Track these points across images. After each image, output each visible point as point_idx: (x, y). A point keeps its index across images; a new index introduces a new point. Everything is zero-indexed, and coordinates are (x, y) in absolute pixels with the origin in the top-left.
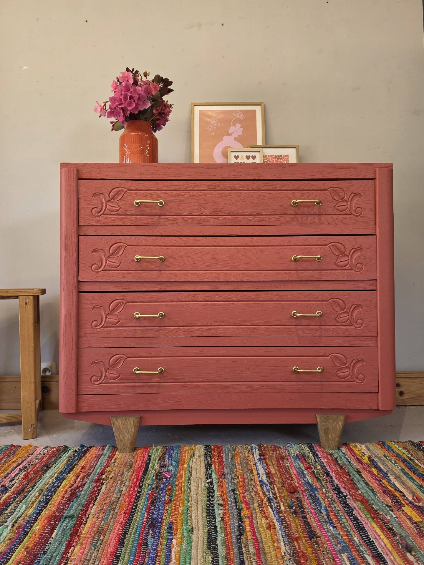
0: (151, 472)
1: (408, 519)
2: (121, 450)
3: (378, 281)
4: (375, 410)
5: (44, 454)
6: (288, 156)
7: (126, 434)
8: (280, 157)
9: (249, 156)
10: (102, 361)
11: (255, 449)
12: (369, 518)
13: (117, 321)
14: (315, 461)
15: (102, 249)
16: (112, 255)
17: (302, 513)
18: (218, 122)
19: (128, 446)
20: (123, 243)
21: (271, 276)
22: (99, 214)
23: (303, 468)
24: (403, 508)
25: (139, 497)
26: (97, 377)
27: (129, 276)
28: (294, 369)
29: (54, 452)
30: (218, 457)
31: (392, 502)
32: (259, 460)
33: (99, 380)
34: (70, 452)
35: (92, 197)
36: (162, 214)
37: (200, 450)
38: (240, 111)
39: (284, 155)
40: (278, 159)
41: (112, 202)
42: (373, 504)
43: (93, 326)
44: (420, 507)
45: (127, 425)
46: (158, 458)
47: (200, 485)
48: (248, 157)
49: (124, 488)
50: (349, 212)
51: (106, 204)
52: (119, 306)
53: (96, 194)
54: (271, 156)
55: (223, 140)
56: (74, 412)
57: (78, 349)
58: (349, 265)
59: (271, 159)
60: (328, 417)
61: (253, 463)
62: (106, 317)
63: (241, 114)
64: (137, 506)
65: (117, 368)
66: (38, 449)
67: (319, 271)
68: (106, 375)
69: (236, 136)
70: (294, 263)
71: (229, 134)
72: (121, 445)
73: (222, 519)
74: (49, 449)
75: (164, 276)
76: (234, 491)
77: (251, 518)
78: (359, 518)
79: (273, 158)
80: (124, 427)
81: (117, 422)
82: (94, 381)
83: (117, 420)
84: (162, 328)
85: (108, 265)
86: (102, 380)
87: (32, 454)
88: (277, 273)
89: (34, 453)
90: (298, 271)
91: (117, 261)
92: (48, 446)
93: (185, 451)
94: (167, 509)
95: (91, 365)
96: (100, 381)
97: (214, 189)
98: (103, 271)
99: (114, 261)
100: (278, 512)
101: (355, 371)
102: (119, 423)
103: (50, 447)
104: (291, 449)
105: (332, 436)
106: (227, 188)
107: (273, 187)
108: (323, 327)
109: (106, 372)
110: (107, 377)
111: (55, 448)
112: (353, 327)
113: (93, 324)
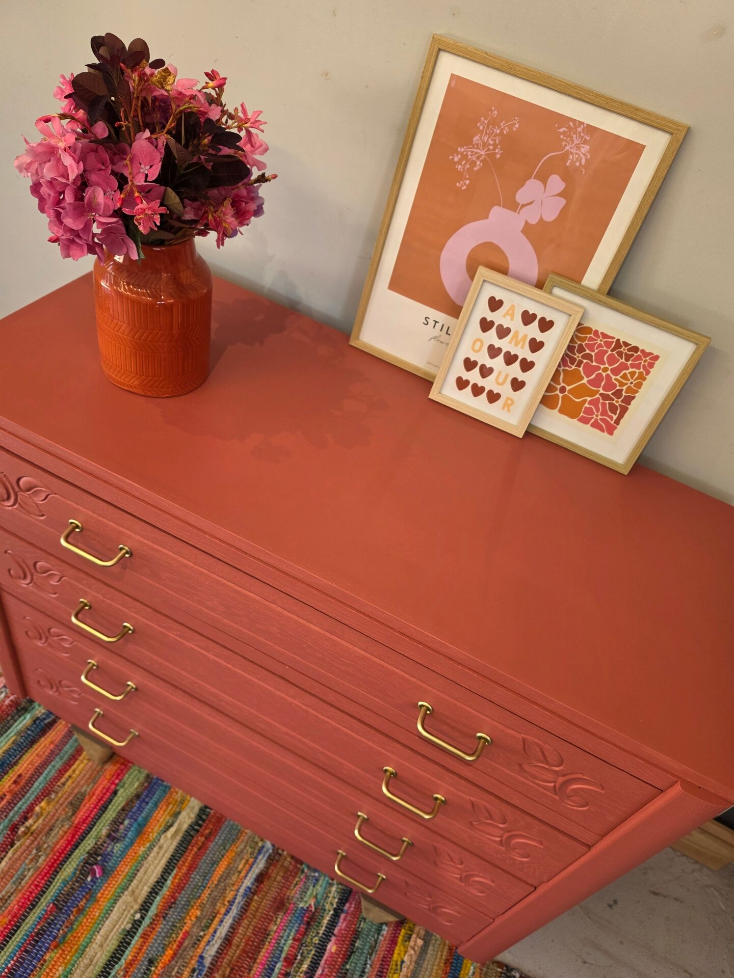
6: (656, 358)
8: (629, 350)
9: (534, 316)
11: (264, 854)
13: (64, 651)
14: (318, 940)
15: (21, 557)
16: (41, 574)
18: (495, 146)
22: (6, 504)
23: (283, 955)
25: (34, 906)
26: (46, 684)
28: (339, 852)
30: (199, 849)
32: (246, 891)
33: (50, 689)
34: (28, 716)
37: (190, 811)
38: (591, 129)
39: (647, 351)
40: (620, 354)
41: (25, 496)
43: (29, 636)
46: (123, 804)
47: (120, 923)
48: (528, 318)
49: (31, 872)
51: (16, 495)
52: (63, 639)
54: (605, 336)
55: (487, 217)
58: (499, 839)
59: (600, 346)
61: (230, 896)
62: (47, 638)
63: (585, 142)
64: (18, 927)
65: (72, 694)
68: (57, 690)
69: (534, 221)
71: (513, 206)
76: (151, 962)
79: (608, 344)
82: (44, 686)
85: (35, 583)
93: (170, 803)
94: (45, 961)
95: (36, 670)
96: (52, 691)
98: (28, 585)
101: (439, 911)
104: (311, 887)
109: (58, 687)
110: (60, 692)
113: (29, 633)
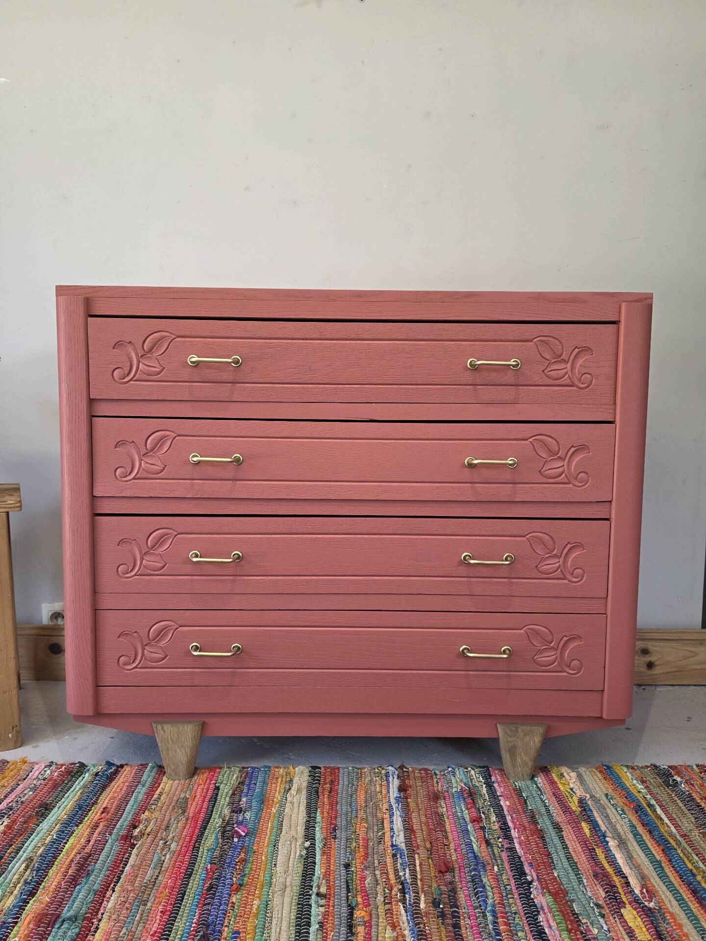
0: (216, 822)
1: (628, 933)
2: (170, 775)
3: (614, 503)
4: (597, 718)
5: (44, 780)
7: (178, 750)
10: (136, 632)
11: (393, 775)
12: (563, 930)
13: (161, 565)
14: (489, 804)
15: (133, 442)
16: (151, 451)
17: (454, 917)
19: (182, 769)
20: (169, 431)
21: (426, 491)
22: (127, 379)
23: (468, 820)
24: (622, 910)
25: (190, 875)
26: (128, 658)
27: (180, 488)
28: (463, 650)
29: (61, 775)
30: (330, 792)
31: (605, 898)
32: (397, 800)
33: (133, 662)
34: (87, 775)
35: (114, 348)
36: (237, 381)
37: (301, 776)
41: (149, 357)
42: (573, 901)
43: (120, 574)
44: (650, 909)
45: (180, 736)
46: (231, 792)
47: (292, 853)
49: (168, 856)
50: (568, 382)
51: (139, 362)
52: (163, 541)
53: (118, 345)
56: (91, 715)
57: (95, 611)
58: (564, 475)
60: (517, 728)
61: (386, 806)
62: (142, 559)
64: (184, 894)
65: (163, 643)
66: (36, 767)
67: (511, 485)
68: (143, 654)
70: (467, 470)
72: (170, 768)
73: (321, 925)
74: (53, 767)
75: (241, 490)
76: (347, 866)
77: (368, 925)
78: (547, 930)
80: (175, 739)
81: (164, 731)
82: (125, 664)
83: (163, 729)
84: (238, 578)
85: (143, 469)
86: (137, 663)
87: (25, 779)
88: (438, 488)
89: (28, 775)
90: (476, 485)
91: (159, 463)
92: (52, 762)
93: (277, 778)
94: (233, 903)
95: (119, 637)
96: (135, 665)
97: (331, 337)
98: (135, 479)
99: (154, 463)
100: (415, 914)
101: (566, 655)
102: (166, 734)
103: (56, 764)
104: (453, 778)
105: (522, 759)
106: (353, 336)
107: (436, 335)
108: (514, 580)
109: (143, 649)
110: (145, 659)
111: (63, 767)
112: (566, 581)
113: (120, 569)
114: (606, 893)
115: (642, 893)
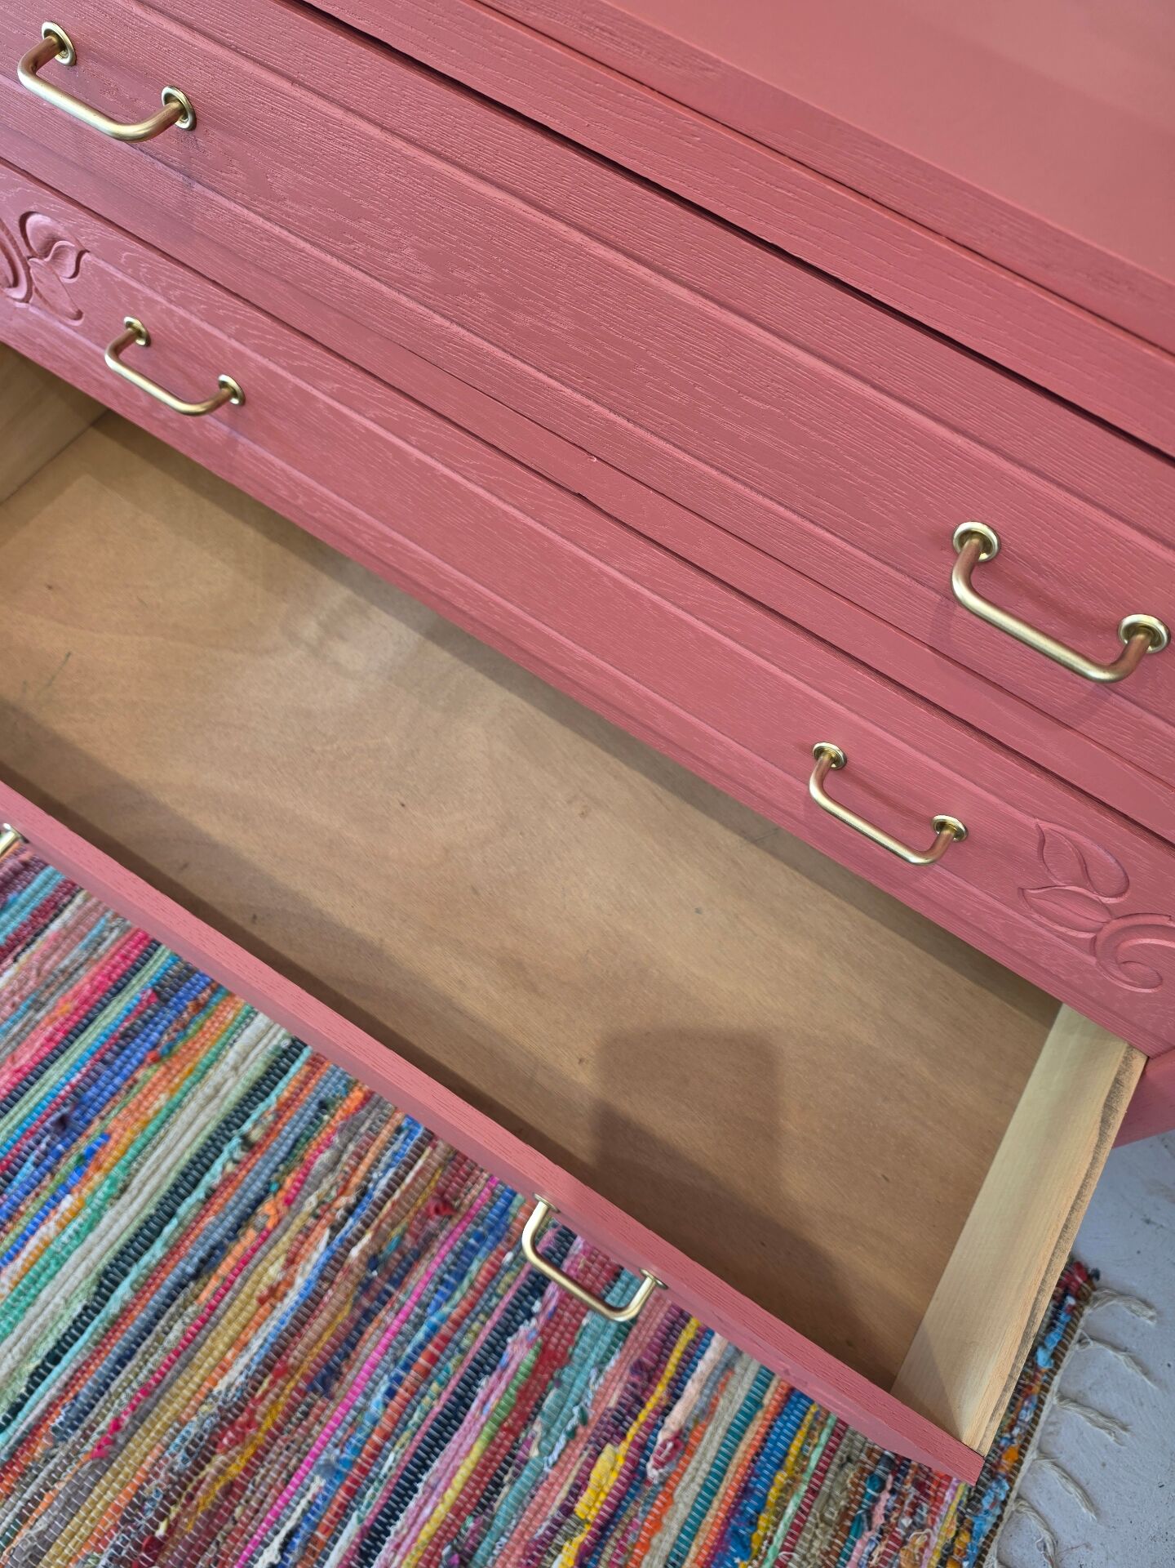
1: (575, 1485)
12: (494, 1421)
17: (379, 1299)
24: (609, 1447)
25: (119, 990)
31: (610, 1410)
42: (559, 1383)
44: (644, 1474)
47: (270, 1035)
58: (1091, 938)
64: (91, 1021)
73: (211, 1194)
77: (265, 1236)
78: (474, 1406)
94: (136, 1081)
100: (336, 1261)
114: (620, 1403)
115: (664, 1446)
